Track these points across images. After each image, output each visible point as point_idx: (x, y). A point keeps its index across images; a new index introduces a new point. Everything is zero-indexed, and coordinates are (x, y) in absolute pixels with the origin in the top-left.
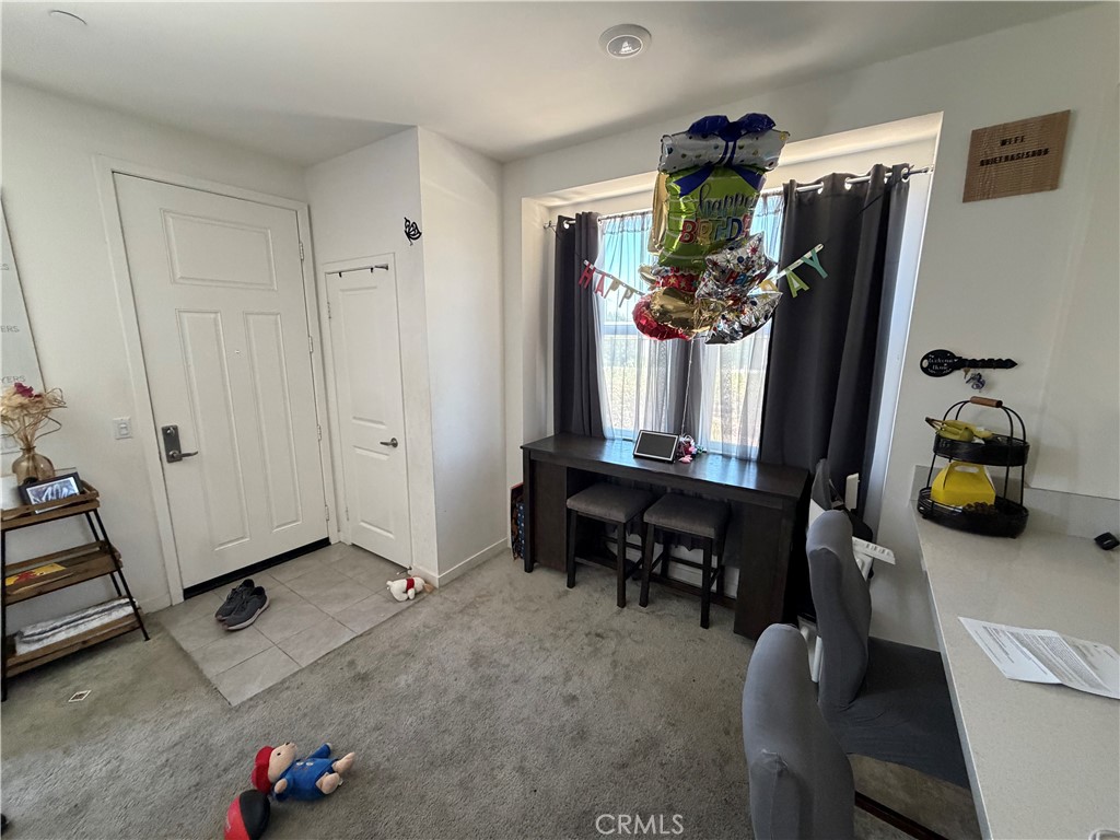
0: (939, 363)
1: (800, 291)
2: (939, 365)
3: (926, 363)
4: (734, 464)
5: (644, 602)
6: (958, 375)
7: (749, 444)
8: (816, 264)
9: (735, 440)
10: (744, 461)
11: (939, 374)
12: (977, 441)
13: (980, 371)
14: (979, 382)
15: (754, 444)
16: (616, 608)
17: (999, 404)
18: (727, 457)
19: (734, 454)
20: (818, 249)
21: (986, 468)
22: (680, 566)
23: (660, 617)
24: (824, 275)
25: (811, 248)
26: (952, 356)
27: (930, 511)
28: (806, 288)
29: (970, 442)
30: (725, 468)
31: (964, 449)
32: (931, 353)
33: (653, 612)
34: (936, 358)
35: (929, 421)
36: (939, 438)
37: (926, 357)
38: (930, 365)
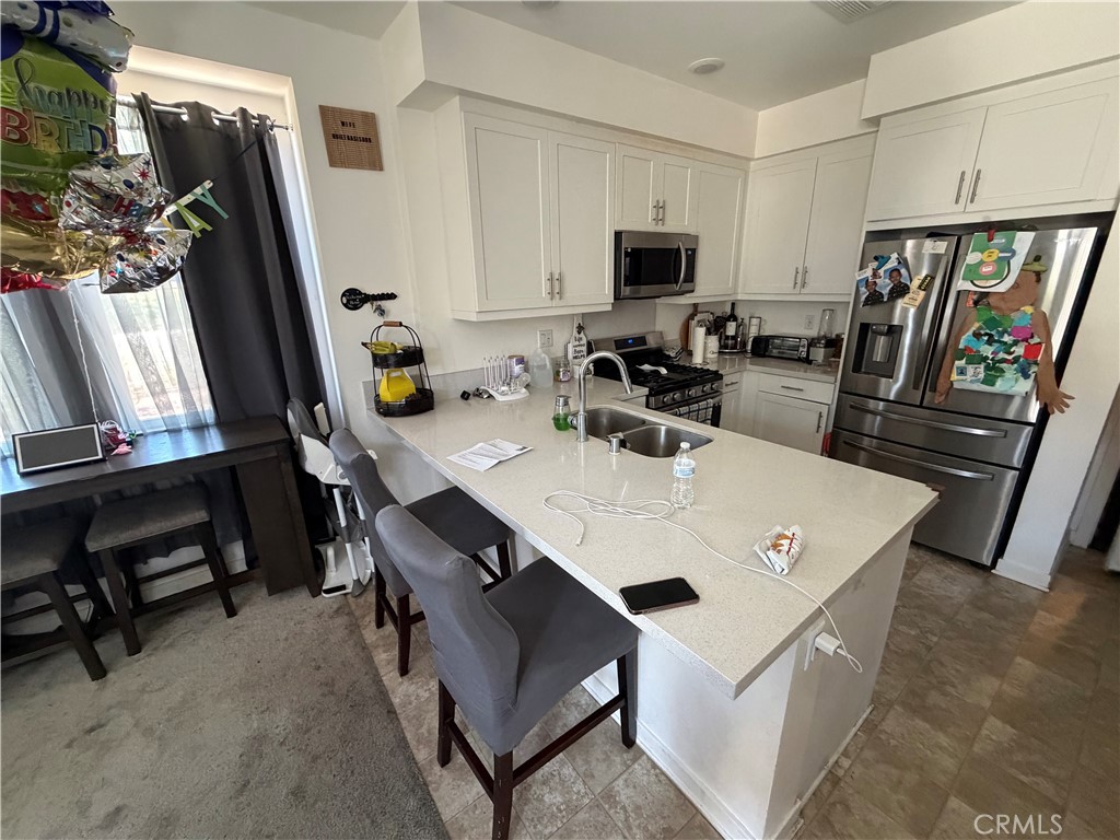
0: (354, 299)
1: (203, 231)
2: (354, 300)
3: (345, 300)
4: (188, 437)
5: (134, 648)
6: (367, 307)
7: (200, 410)
8: (210, 201)
9: (179, 410)
10: (199, 428)
11: (355, 308)
12: (399, 352)
13: (379, 303)
14: (382, 312)
15: (206, 407)
16: (93, 685)
17: (401, 324)
18: (174, 432)
19: (184, 425)
20: (208, 184)
21: (405, 369)
22: (158, 582)
23: (171, 646)
24: (226, 216)
25: (200, 183)
26: (360, 293)
27: (385, 410)
28: (209, 228)
29: (395, 354)
30: (178, 444)
31: (392, 360)
32: (347, 291)
33: (156, 649)
34: (350, 295)
35: (364, 344)
36: (375, 356)
37: (343, 295)
38: (348, 301)
